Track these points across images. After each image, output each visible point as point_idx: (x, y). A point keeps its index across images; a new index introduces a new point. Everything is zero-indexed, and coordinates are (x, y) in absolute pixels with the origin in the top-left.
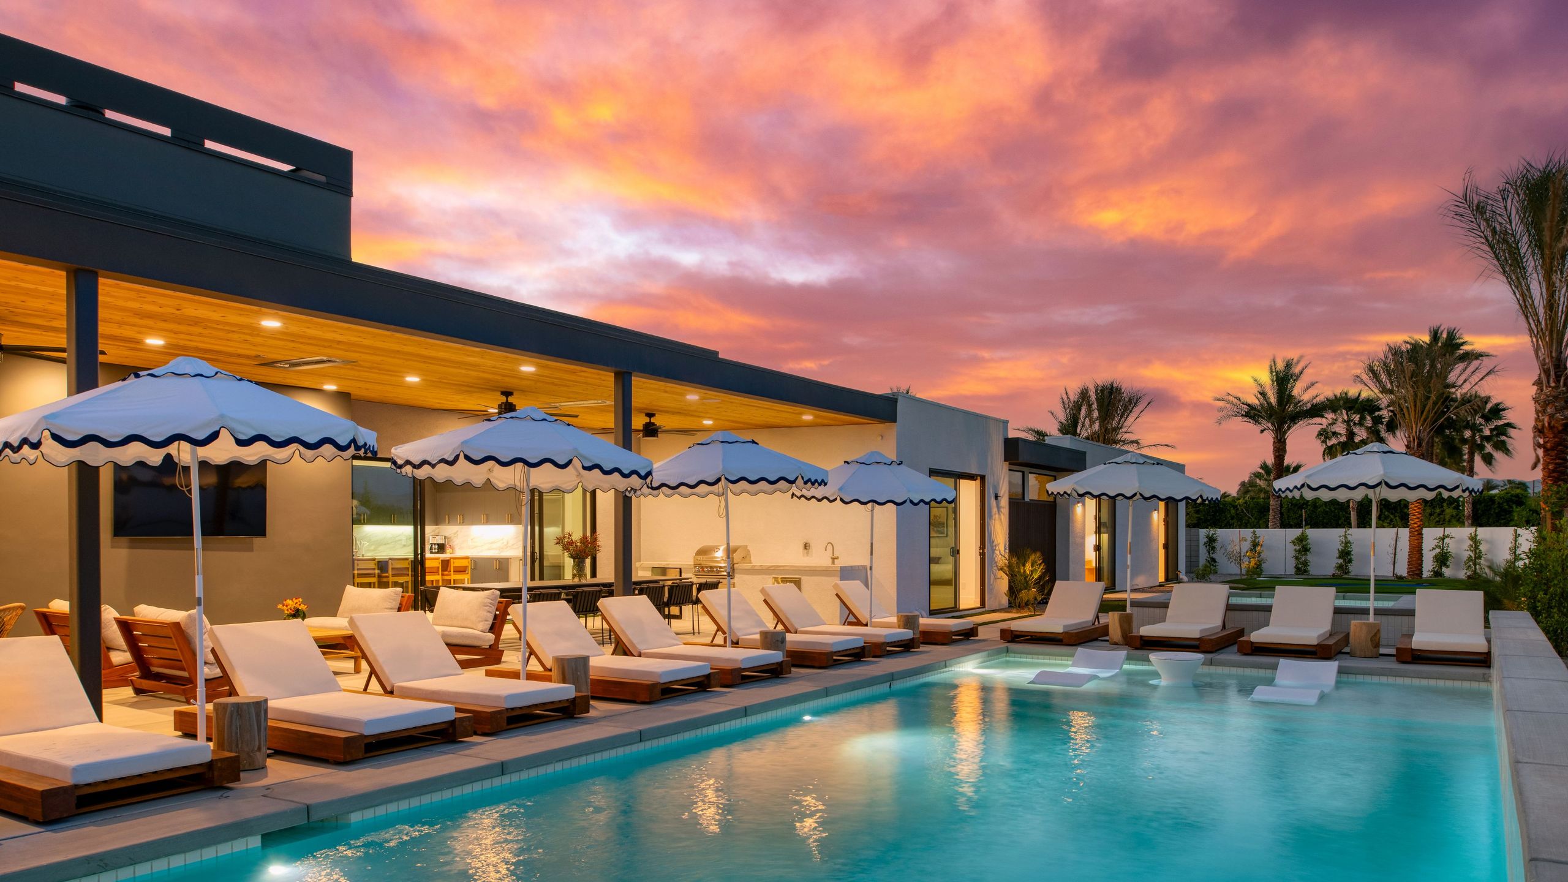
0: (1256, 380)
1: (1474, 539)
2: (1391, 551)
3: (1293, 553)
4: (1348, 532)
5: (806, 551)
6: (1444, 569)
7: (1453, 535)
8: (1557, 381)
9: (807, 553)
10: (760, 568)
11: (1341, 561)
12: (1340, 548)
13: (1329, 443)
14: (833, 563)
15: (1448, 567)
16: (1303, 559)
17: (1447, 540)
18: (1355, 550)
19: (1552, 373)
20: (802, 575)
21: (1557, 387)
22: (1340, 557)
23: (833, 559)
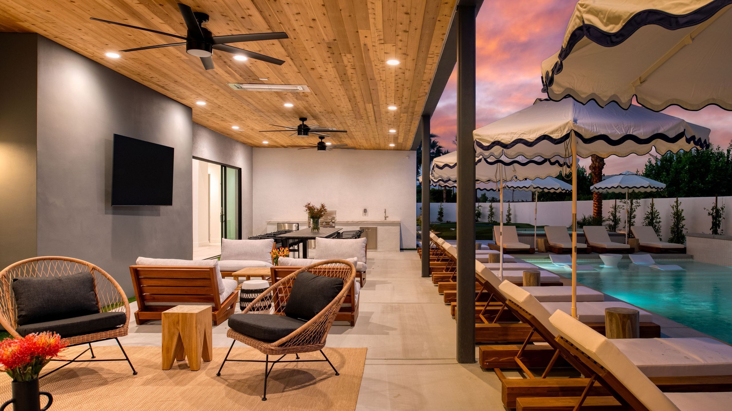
1: (491, 207)
4: (442, 204)
5: (364, 213)
6: (479, 219)
7: (482, 206)
9: (365, 215)
10: (352, 222)
14: (386, 219)
15: (480, 218)
17: (480, 208)
18: (444, 211)
20: (378, 226)
23: (386, 217)
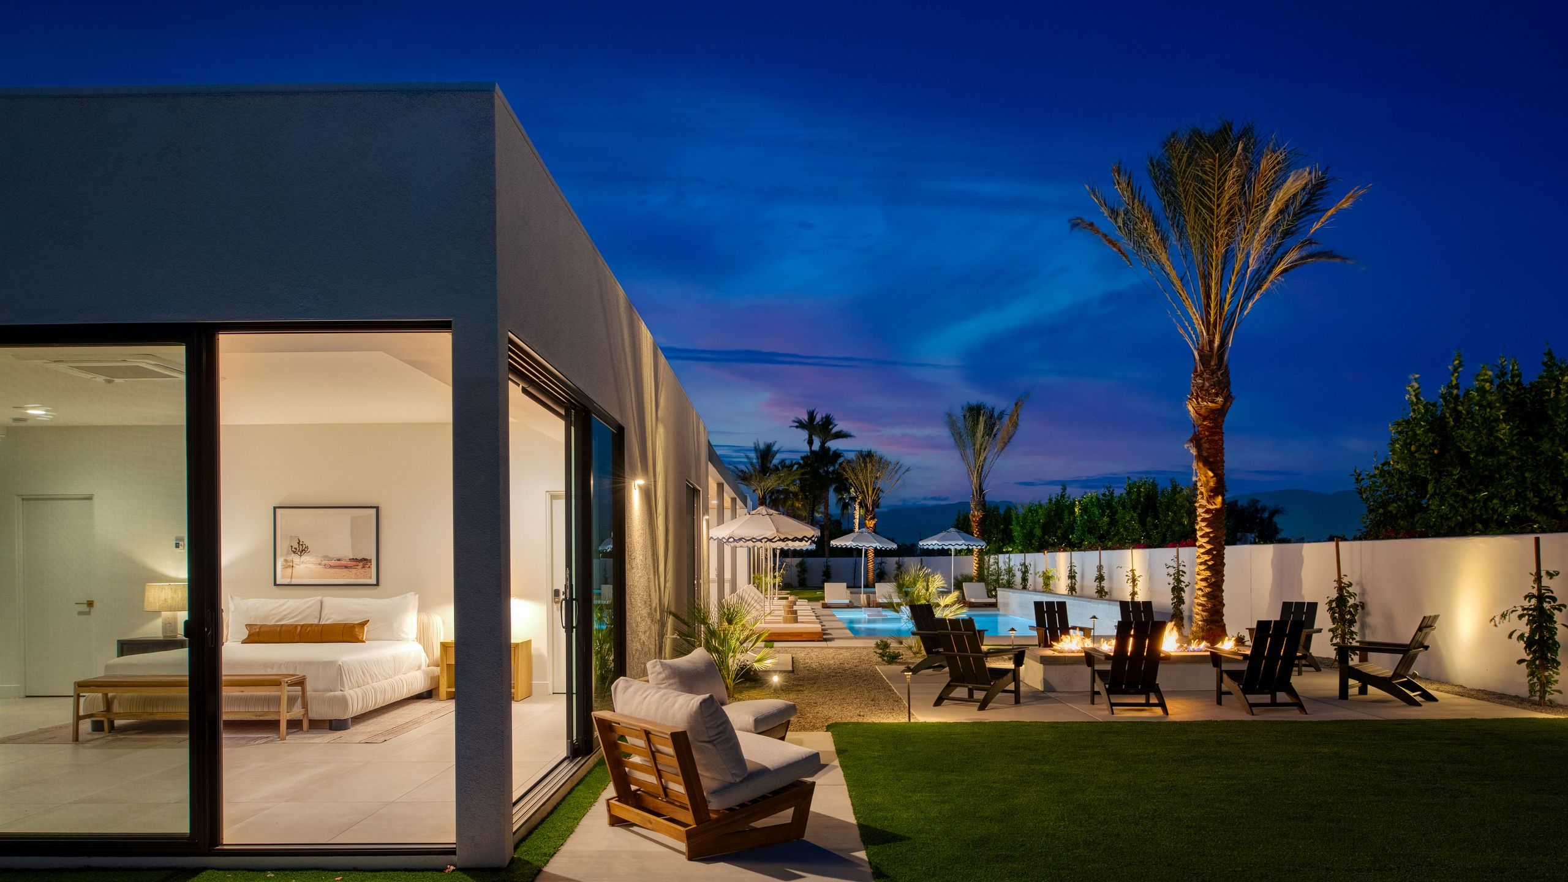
2: (853, 571)
3: (797, 573)
8: (980, 496)
12: (825, 570)
19: (978, 492)
22: (823, 576)
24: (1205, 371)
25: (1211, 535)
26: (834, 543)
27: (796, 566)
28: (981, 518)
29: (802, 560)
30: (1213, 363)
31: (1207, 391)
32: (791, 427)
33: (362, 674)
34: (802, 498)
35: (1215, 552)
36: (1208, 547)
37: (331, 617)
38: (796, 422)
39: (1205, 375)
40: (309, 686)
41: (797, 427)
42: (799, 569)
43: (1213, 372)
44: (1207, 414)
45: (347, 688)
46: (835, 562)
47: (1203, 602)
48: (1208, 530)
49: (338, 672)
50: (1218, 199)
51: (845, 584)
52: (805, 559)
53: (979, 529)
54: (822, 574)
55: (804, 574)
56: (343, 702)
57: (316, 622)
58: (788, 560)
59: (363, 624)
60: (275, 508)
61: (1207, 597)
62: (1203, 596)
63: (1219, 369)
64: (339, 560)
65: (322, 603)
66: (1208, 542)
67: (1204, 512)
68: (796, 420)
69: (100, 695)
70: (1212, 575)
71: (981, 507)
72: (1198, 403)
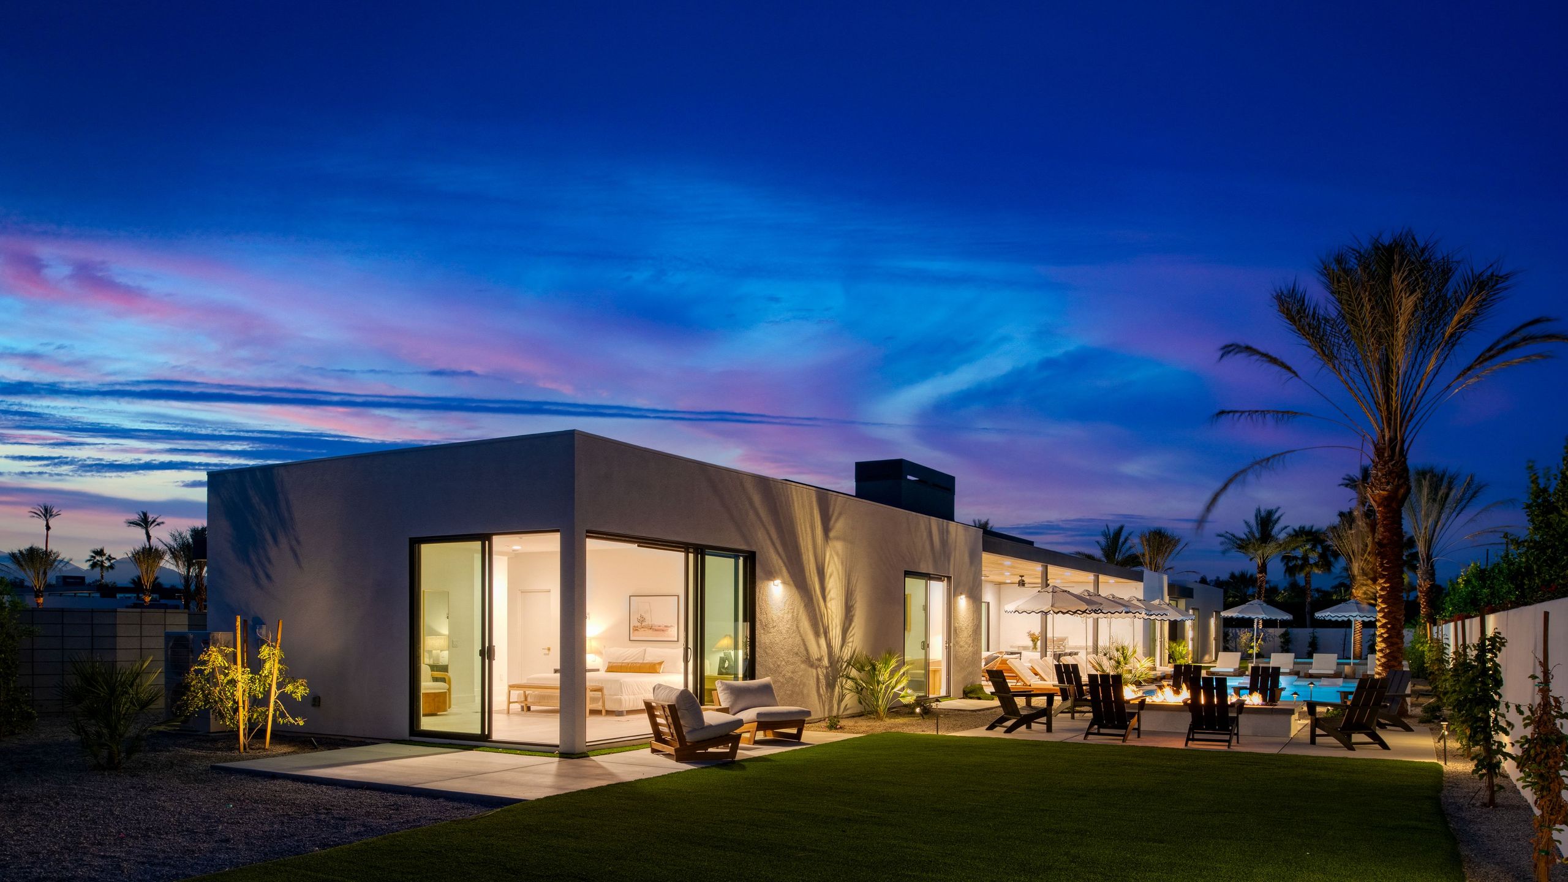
0: (1246, 522)
2: (1342, 642)
3: (1280, 644)
8: (1428, 565)
11: (1310, 649)
12: (1310, 640)
13: (1290, 565)
16: (1286, 648)
19: (1425, 560)
21: (1427, 567)
22: (1309, 647)
24: (1380, 462)
25: (1386, 610)
26: (1319, 615)
27: (1280, 636)
28: (1429, 588)
29: (1286, 631)
30: (1386, 455)
31: (1379, 480)
32: (1340, 485)
33: (637, 688)
34: (1322, 564)
35: (1389, 626)
36: (1384, 621)
37: (649, 659)
38: (1347, 480)
39: (1379, 467)
40: (605, 691)
41: (1347, 485)
42: (1282, 640)
43: (1386, 463)
44: (1381, 500)
45: (624, 694)
46: (1322, 633)
47: (1380, 671)
48: (1383, 606)
49: (620, 686)
50: (1360, 314)
51: (1336, 655)
52: (1290, 630)
53: (1426, 599)
54: (1308, 645)
55: (1288, 645)
56: (620, 701)
57: (641, 661)
58: (1271, 630)
59: (661, 663)
60: (630, 596)
61: (1383, 667)
62: (1379, 666)
63: (1391, 460)
64: (659, 626)
65: (645, 650)
66: (1383, 617)
67: (1381, 590)
68: (1346, 477)
69: (522, 692)
70: (1387, 647)
71: (1428, 576)
72: (1373, 492)
